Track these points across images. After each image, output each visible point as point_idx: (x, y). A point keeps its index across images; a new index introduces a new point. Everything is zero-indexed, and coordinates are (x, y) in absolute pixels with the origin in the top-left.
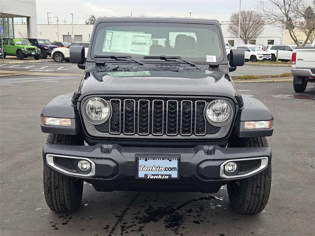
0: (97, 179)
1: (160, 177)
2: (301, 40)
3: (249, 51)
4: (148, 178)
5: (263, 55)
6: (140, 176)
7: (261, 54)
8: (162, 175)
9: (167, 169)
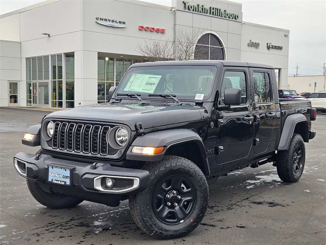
1: (59, 182)
4: (53, 182)
6: (49, 180)
8: (61, 181)
9: (64, 177)
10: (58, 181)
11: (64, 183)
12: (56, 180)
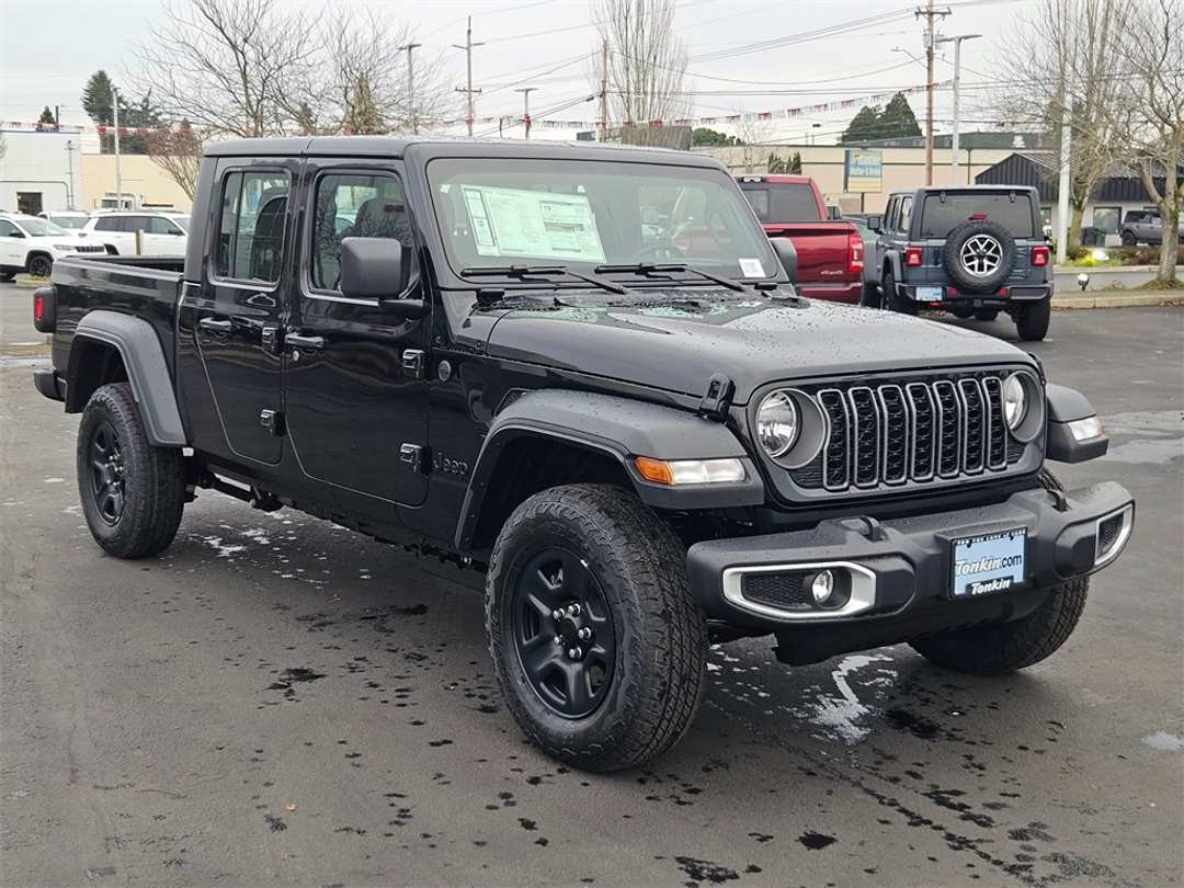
0: (879, 615)
1: (995, 586)
2: (128, 195)
3: (21, 235)
4: (974, 593)
5: (78, 249)
6: (957, 591)
7: (68, 248)
8: (999, 580)
9: (1005, 562)
10: (991, 581)
11: (1008, 582)
12: (983, 583)
